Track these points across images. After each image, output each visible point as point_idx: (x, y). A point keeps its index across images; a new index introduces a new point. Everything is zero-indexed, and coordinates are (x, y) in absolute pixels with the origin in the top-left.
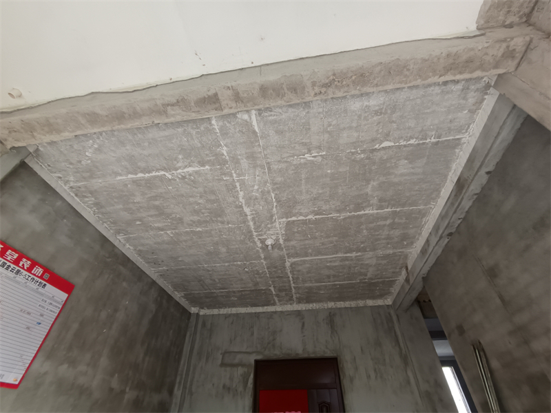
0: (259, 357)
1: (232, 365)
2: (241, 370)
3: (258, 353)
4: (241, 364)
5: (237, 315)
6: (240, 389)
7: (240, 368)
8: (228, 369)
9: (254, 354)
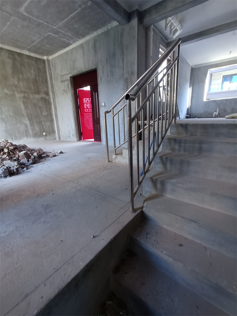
0: (71, 75)
1: (64, 81)
2: (66, 83)
3: (70, 73)
4: (66, 80)
5: (61, 55)
6: (68, 90)
7: (66, 82)
8: (63, 83)
9: (69, 75)
